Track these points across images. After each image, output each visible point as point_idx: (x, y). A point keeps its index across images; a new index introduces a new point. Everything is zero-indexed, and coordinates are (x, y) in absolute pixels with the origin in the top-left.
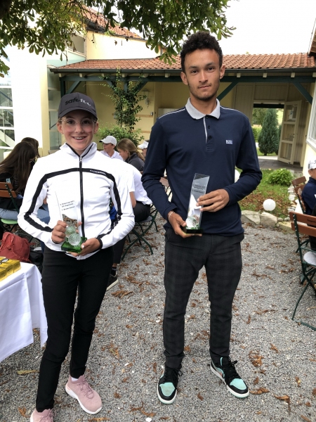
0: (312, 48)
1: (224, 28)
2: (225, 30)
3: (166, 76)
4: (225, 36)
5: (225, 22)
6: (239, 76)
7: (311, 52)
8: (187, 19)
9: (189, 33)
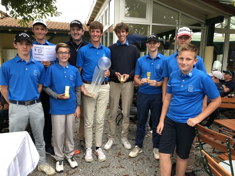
0: (89, 22)
1: (55, 12)
2: (56, 13)
3: (10, 30)
4: (56, 16)
5: (56, 9)
6: (55, 33)
7: (88, 24)
8: (33, 3)
9: (35, 11)
